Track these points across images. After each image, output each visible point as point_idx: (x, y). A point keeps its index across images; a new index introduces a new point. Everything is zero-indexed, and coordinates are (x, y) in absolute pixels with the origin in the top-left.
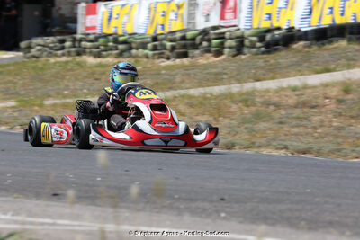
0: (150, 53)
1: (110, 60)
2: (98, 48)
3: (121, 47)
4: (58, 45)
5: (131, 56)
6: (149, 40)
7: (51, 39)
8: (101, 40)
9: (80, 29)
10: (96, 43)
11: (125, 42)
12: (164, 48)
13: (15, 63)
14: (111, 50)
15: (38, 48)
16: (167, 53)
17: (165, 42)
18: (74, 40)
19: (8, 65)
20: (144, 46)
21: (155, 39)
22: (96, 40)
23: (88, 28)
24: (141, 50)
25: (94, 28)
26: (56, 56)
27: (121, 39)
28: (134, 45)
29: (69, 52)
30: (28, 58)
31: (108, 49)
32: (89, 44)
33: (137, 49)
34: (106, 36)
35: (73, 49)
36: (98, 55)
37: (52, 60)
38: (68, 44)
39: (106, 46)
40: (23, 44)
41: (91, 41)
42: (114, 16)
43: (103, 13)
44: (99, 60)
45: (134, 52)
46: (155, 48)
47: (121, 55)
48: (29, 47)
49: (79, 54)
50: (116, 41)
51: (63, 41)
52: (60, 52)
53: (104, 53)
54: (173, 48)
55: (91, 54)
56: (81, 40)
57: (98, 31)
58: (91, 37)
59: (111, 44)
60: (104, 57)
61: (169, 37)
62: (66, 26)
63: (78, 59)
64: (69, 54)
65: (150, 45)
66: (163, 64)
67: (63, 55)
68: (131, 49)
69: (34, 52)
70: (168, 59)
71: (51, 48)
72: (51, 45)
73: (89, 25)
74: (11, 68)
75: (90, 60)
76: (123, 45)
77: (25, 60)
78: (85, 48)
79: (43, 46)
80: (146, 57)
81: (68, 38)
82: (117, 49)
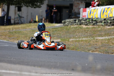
0: (103, 24)
1: (90, 26)
2: (87, 22)
3: (94, 22)
4: (74, 22)
5: (97, 25)
6: (103, 20)
7: (72, 20)
8: (88, 20)
9: (81, 16)
10: (86, 21)
11: (95, 21)
12: (108, 22)
13: (61, 27)
15: (68, 22)
16: (109, 24)
17: (108, 21)
18: (79, 20)
19: (58, 28)
20: (101, 22)
21: (105, 20)
22: (86, 20)
23: (83, 16)
24: (100, 23)
25: (86, 16)
26: (73, 25)
27: (94, 20)
28: (98, 21)
31: (89, 23)
32: (84, 21)
33: (99, 23)
34: (89, 19)
35: (79, 23)
37: (72, 26)
38: (77, 21)
39: (89, 22)
40: (63, 21)
42: (92, 12)
44: (87, 26)
46: (105, 23)
47: (94, 25)
48: (65, 22)
49: (80, 24)
50: (92, 20)
51: (75, 20)
52: (74, 24)
53: (89, 24)
54: (111, 23)
55: (84, 24)
56: (81, 20)
57: (87, 17)
58: (84, 19)
59: (91, 21)
60: (88, 25)
61: (109, 19)
62: (77, 15)
63: (80, 26)
64: (77, 24)
65: (103, 22)
66: (107, 28)
67: (75, 25)
68: (97, 23)
69: (66, 24)
70: (109, 26)
71: (72, 23)
72: (72, 22)
73: (84, 15)
75: (84, 26)
76: (95, 22)
77: (64, 26)
78: (82, 22)
79: (69, 22)
80: (102, 25)
81: (77, 19)
82: (92, 23)
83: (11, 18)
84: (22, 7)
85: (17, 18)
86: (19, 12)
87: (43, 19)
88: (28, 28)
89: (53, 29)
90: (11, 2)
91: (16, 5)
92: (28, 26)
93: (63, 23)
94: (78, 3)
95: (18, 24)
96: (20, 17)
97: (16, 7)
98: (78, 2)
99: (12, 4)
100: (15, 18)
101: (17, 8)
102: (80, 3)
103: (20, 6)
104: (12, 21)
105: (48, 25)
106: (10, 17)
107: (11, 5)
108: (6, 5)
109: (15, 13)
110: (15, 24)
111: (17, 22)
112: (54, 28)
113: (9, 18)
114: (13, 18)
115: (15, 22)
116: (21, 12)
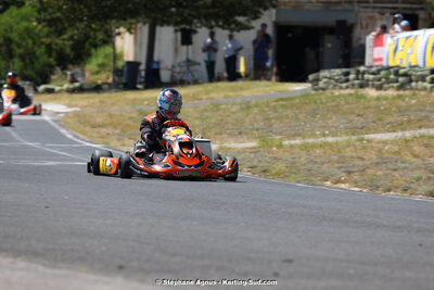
0: (429, 85)
1: (391, 93)
2: (379, 80)
3: (401, 79)
4: (343, 78)
5: (412, 89)
6: (427, 72)
7: (338, 71)
8: (383, 73)
9: (368, 61)
10: (378, 76)
11: (405, 75)
13: (305, 95)
14: (392, 82)
15: (325, 80)
18: (358, 72)
20: (423, 78)
21: (433, 71)
22: (378, 72)
23: (375, 60)
24: (420, 83)
25: (381, 59)
26: (341, 88)
27: (402, 71)
28: (413, 78)
29: (353, 85)
30: (316, 90)
31: (388, 81)
32: (371, 77)
33: (417, 81)
34: (388, 68)
35: (357, 82)
36: (380, 88)
37: (336, 93)
38: (352, 76)
39: (387, 78)
40: (311, 77)
41: (373, 74)
42: (400, 48)
43: (390, 45)
44: (382, 93)
45: (413, 84)
46: (433, 81)
47: (402, 87)
48: (317, 80)
49: (361, 86)
50: (396, 73)
51: (347, 74)
52: (344, 85)
53: (386, 86)
55: (373, 86)
56: (364, 73)
57: (384, 63)
58: (374, 69)
59: (392, 77)
60: (386, 90)
63: (361, 91)
65: (428, 78)
67: (347, 87)
68: (411, 81)
69: (321, 84)
71: (337, 81)
72: (337, 78)
73: (376, 56)
74: (297, 101)
75: (371, 92)
76: (403, 78)
77: (313, 92)
78: (368, 80)
79: (330, 78)
80: (425, 89)
81: (352, 70)
82: (397, 81)
83: (162, 66)
84: (195, 32)
85: (180, 66)
86: (184, 47)
88: (204, 97)
89: (277, 101)
90: (159, 16)
91: (176, 24)
92: (207, 92)
93: (311, 82)
94: (371, 18)
96: (189, 63)
97: (176, 31)
98: (371, 15)
99: (164, 23)
100: (173, 66)
101: (179, 34)
102: (377, 15)
103: (188, 27)
104: (165, 76)
105: (268, 89)
106: (158, 63)
107: (162, 25)
108: (145, 23)
109: (176, 51)
110: (172, 83)
111: (178, 77)
112: (282, 100)
113: (155, 66)
114: (170, 67)
115: (172, 76)
116: (190, 47)
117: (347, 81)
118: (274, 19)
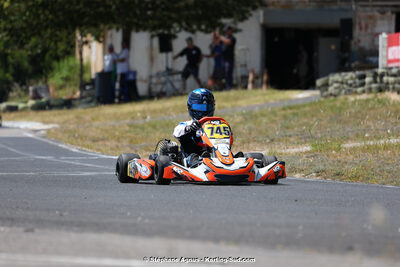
4: (358, 81)
7: (349, 76)
9: (382, 62)
15: (336, 85)
18: (375, 75)
19: (304, 105)
23: (390, 61)
25: (398, 60)
26: (356, 93)
30: (326, 97)
32: (391, 79)
35: (374, 86)
37: (352, 98)
38: (368, 80)
40: (319, 82)
41: (394, 75)
48: (326, 85)
49: (380, 90)
51: (363, 77)
52: (359, 89)
55: (394, 89)
56: (382, 75)
58: (394, 71)
62: (367, 60)
63: (380, 96)
64: (370, 90)
67: (364, 92)
69: (331, 89)
71: (351, 85)
72: (350, 82)
73: (391, 57)
75: (393, 96)
77: (323, 99)
78: (388, 83)
79: (342, 83)
81: (368, 73)
83: (138, 77)
84: (175, 37)
85: (158, 75)
86: (164, 55)
87: (251, 77)
90: (135, 21)
91: (154, 28)
93: (319, 88)
94: (370, 17)
95: (161, 95)
96: (169, 72)
97: (152, 37)
99: (140, 28)
100: (151, 77)
102: (378, 14)
103: (166, 32)
106: (135, 73)
107: (137, 31)
108: (117, 29)
109: (152, 59)
110: (150, 96)
111: (157, 89)
113: (131, 77)
115: (150, 89)
116: (170, 54)
117: (363, 84)
118: (261, 21)
